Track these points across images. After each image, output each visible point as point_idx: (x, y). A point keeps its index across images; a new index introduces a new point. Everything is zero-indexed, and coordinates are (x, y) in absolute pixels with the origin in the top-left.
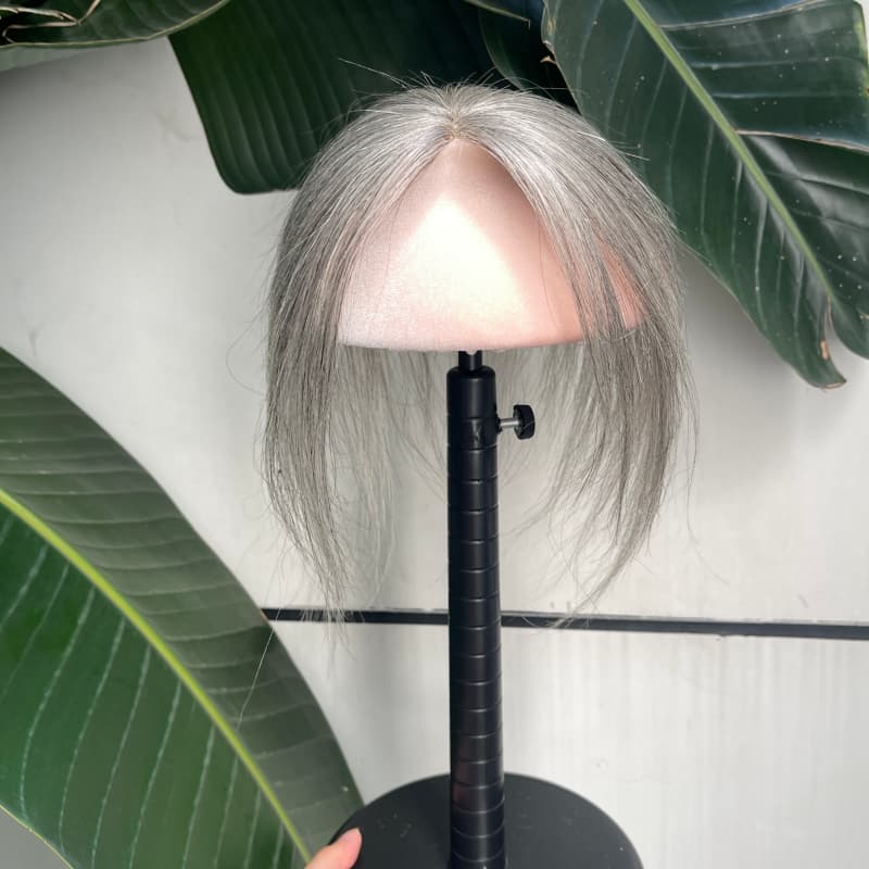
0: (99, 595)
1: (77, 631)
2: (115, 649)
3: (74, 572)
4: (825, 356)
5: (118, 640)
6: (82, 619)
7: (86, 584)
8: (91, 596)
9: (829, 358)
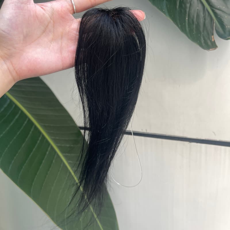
0: (22, 112)
1: (15, 120)
2: (24, 125)
3: (16, 106)
4: (213, 40)
5: (26, 122)
6: (17, 117)
7: (19, 109)
8: (20, 112)
9: (214, 41)
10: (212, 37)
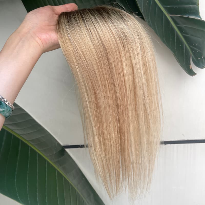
9: (192, 69)
10: (190, 66)
